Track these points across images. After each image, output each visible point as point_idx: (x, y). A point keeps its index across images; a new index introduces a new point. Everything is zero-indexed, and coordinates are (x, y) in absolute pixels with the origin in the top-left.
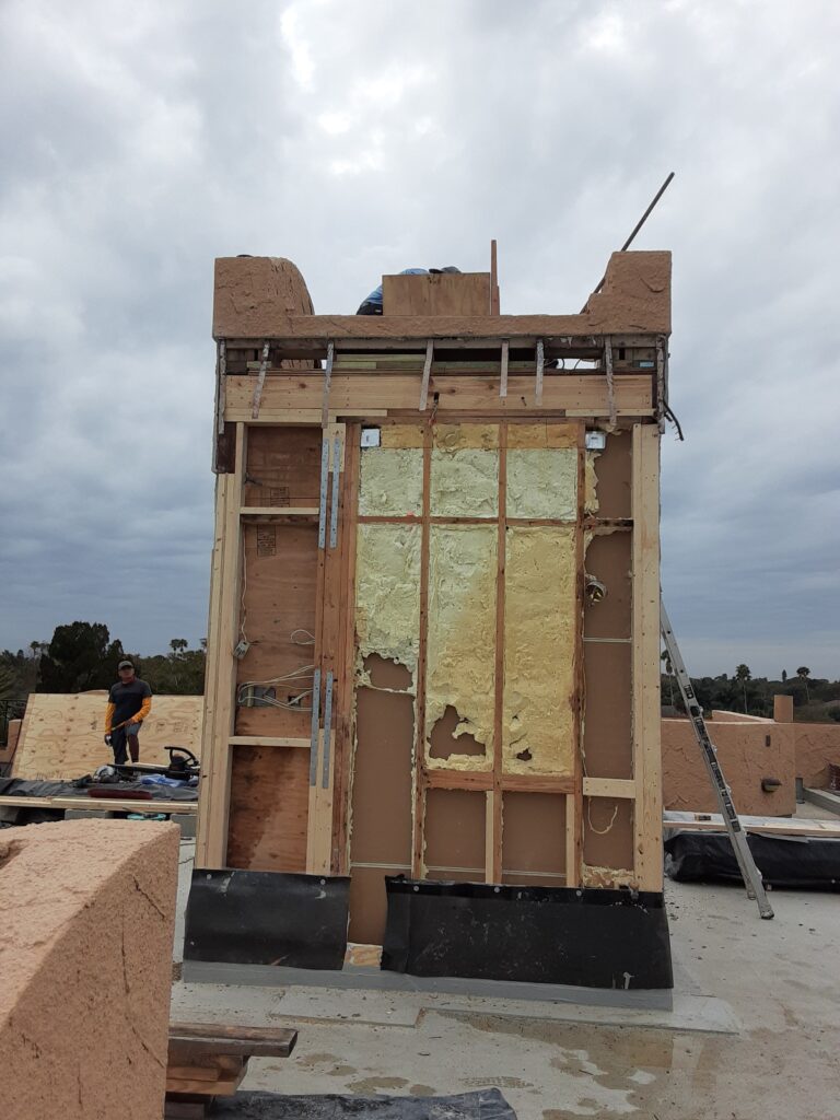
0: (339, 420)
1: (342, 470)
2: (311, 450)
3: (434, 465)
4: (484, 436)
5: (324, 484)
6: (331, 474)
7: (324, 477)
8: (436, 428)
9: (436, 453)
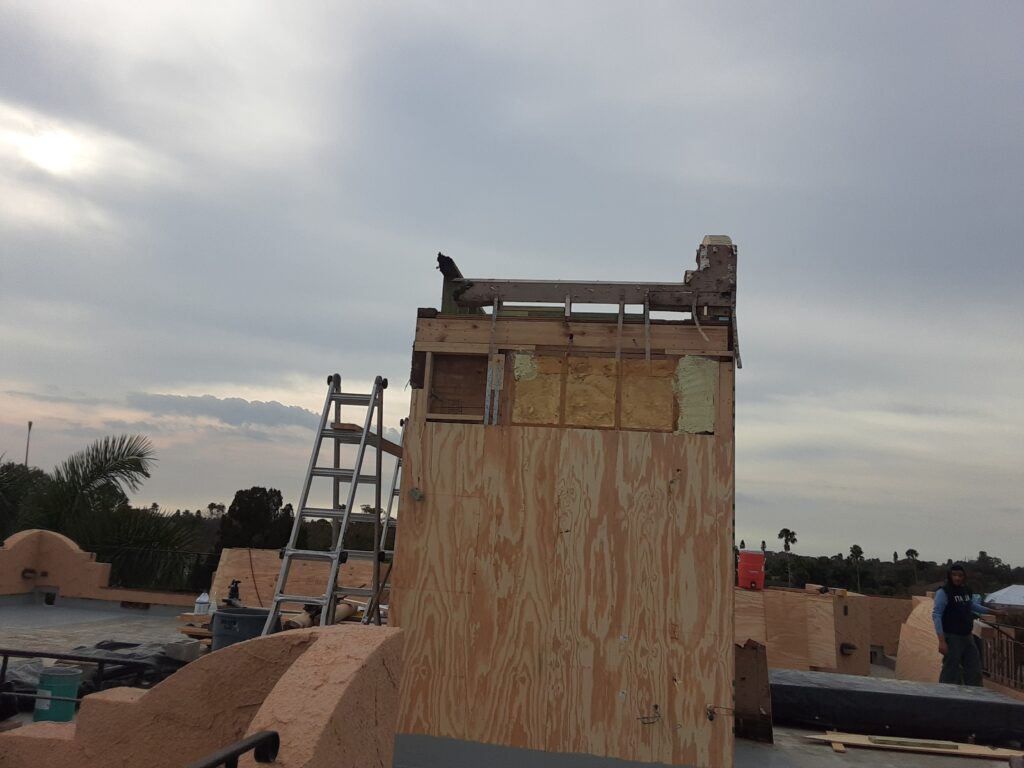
0: (501, 351)
1: (501, 388)
2: (480, 373)
3: (569, 386)
4: (606, 366)
5: (488, 398)
6: (493, 391)
7: (488, 393)
8: (571, 360)
9: (570, 378)
